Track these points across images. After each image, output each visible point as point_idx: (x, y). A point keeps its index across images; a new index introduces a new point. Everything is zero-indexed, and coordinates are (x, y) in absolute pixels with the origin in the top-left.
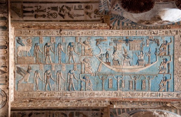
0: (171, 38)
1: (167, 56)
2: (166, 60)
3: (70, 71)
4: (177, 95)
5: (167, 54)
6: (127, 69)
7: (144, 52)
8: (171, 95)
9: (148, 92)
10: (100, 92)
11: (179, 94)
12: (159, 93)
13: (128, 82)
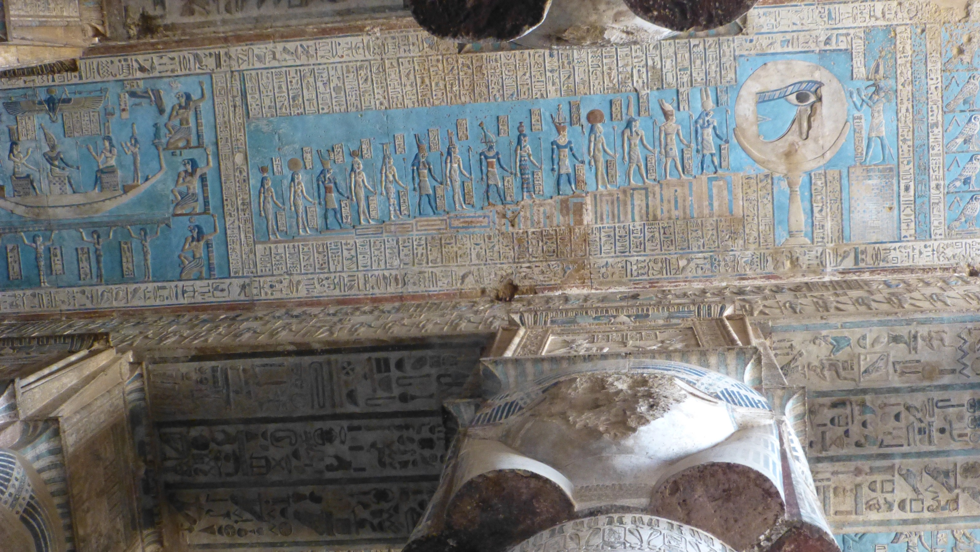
0: (201, 83)
1: (196, 151)
2: (194, 163)
5: (194, 142)
6: (63, 206)
7: (114, 142)
8: (222, 290)
9: (143, 286)
11: (249, 285)
12: (180, 284)
13: (75, 253)
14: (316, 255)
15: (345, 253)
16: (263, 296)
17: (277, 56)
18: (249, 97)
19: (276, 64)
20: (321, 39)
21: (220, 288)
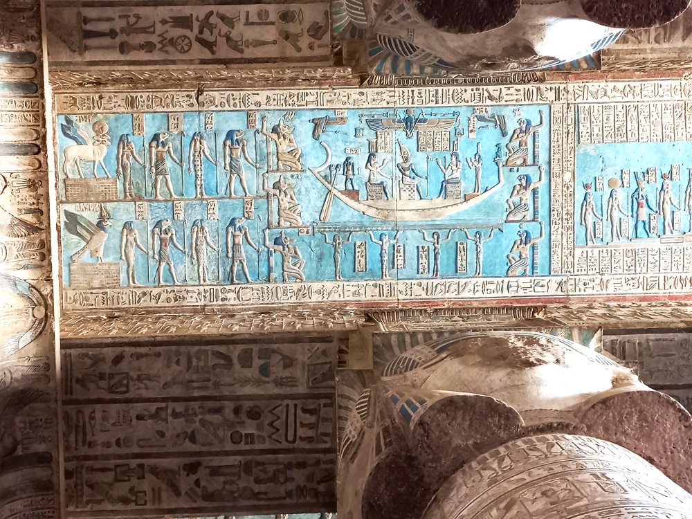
0: (540, 112)
1: (531, 168)
2: (528, 178)
3: (232, 223)
4: (560, 284)
5: (530, 161)
6: (410, 210)
7: (460, 158)
8: (542, 286)
9: (474, 281)
10: (329, 285)
11: (565, 282)
12: (506, 280)
13: (416, 250)
14: (625, 259)
15: (651, 258)
16: (578, 293)
17: (609, 93)
18: (581, 126)
19: (605, 99)
20: (646, 81)
21: (540, 284)
